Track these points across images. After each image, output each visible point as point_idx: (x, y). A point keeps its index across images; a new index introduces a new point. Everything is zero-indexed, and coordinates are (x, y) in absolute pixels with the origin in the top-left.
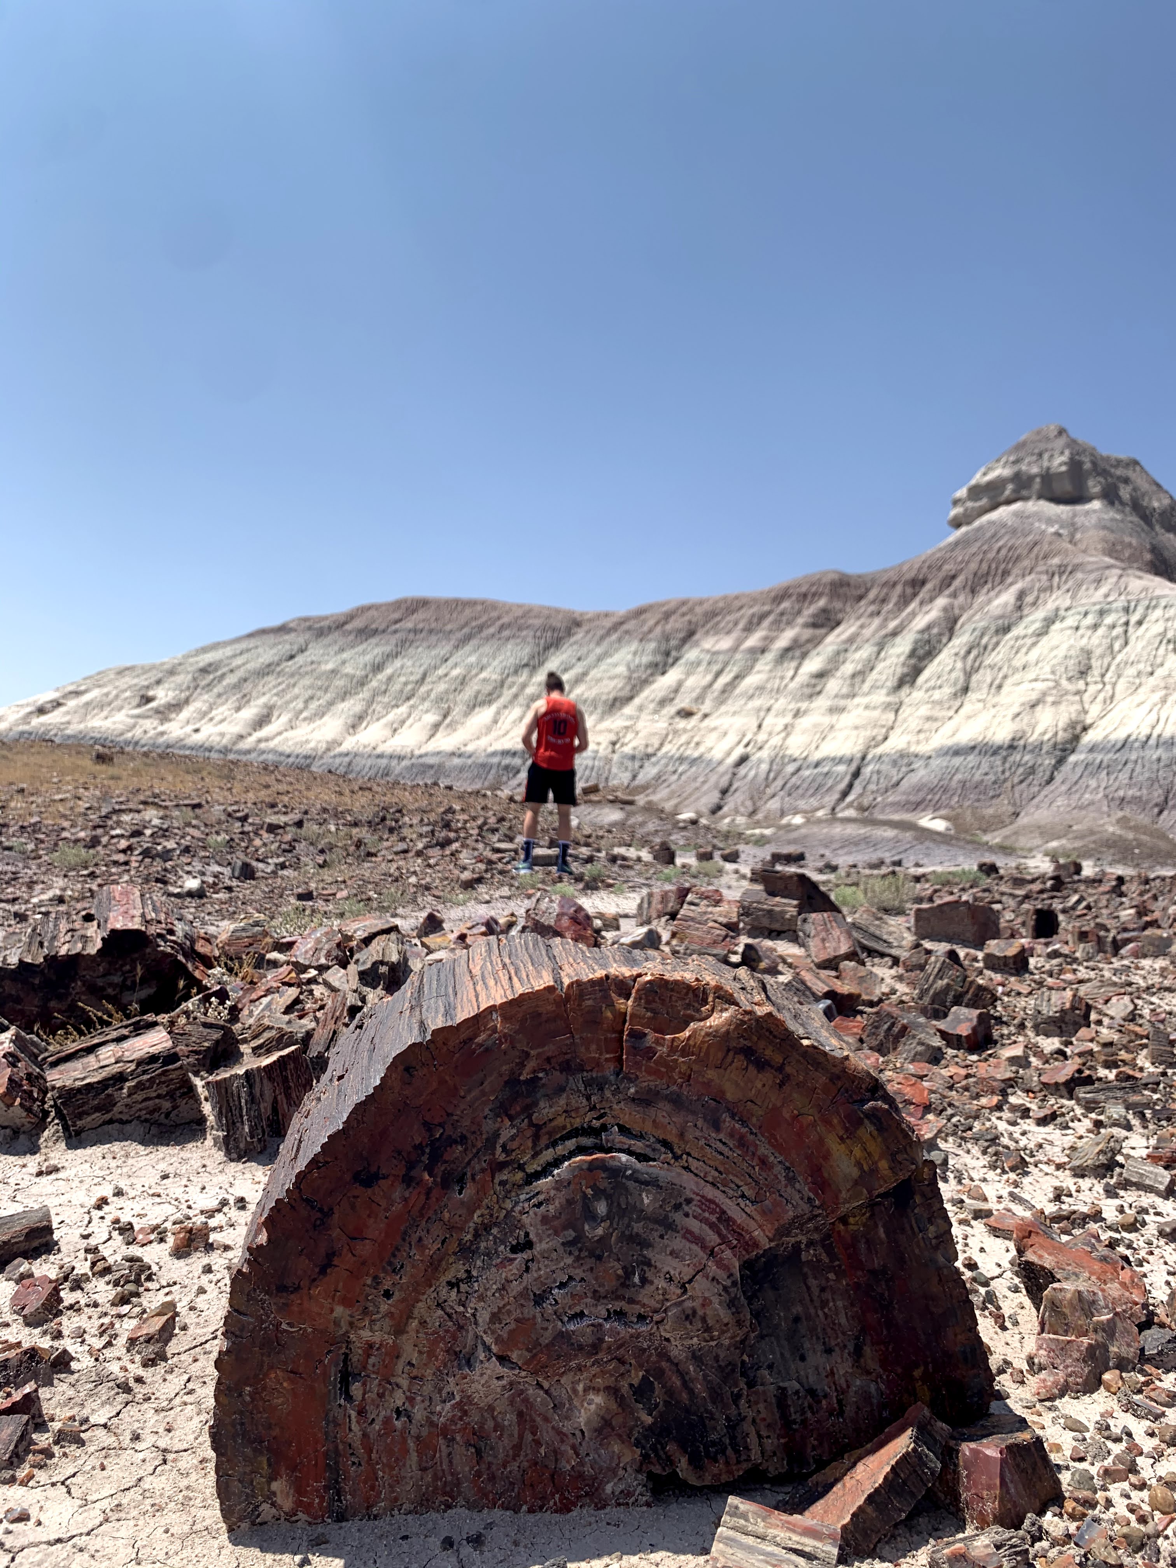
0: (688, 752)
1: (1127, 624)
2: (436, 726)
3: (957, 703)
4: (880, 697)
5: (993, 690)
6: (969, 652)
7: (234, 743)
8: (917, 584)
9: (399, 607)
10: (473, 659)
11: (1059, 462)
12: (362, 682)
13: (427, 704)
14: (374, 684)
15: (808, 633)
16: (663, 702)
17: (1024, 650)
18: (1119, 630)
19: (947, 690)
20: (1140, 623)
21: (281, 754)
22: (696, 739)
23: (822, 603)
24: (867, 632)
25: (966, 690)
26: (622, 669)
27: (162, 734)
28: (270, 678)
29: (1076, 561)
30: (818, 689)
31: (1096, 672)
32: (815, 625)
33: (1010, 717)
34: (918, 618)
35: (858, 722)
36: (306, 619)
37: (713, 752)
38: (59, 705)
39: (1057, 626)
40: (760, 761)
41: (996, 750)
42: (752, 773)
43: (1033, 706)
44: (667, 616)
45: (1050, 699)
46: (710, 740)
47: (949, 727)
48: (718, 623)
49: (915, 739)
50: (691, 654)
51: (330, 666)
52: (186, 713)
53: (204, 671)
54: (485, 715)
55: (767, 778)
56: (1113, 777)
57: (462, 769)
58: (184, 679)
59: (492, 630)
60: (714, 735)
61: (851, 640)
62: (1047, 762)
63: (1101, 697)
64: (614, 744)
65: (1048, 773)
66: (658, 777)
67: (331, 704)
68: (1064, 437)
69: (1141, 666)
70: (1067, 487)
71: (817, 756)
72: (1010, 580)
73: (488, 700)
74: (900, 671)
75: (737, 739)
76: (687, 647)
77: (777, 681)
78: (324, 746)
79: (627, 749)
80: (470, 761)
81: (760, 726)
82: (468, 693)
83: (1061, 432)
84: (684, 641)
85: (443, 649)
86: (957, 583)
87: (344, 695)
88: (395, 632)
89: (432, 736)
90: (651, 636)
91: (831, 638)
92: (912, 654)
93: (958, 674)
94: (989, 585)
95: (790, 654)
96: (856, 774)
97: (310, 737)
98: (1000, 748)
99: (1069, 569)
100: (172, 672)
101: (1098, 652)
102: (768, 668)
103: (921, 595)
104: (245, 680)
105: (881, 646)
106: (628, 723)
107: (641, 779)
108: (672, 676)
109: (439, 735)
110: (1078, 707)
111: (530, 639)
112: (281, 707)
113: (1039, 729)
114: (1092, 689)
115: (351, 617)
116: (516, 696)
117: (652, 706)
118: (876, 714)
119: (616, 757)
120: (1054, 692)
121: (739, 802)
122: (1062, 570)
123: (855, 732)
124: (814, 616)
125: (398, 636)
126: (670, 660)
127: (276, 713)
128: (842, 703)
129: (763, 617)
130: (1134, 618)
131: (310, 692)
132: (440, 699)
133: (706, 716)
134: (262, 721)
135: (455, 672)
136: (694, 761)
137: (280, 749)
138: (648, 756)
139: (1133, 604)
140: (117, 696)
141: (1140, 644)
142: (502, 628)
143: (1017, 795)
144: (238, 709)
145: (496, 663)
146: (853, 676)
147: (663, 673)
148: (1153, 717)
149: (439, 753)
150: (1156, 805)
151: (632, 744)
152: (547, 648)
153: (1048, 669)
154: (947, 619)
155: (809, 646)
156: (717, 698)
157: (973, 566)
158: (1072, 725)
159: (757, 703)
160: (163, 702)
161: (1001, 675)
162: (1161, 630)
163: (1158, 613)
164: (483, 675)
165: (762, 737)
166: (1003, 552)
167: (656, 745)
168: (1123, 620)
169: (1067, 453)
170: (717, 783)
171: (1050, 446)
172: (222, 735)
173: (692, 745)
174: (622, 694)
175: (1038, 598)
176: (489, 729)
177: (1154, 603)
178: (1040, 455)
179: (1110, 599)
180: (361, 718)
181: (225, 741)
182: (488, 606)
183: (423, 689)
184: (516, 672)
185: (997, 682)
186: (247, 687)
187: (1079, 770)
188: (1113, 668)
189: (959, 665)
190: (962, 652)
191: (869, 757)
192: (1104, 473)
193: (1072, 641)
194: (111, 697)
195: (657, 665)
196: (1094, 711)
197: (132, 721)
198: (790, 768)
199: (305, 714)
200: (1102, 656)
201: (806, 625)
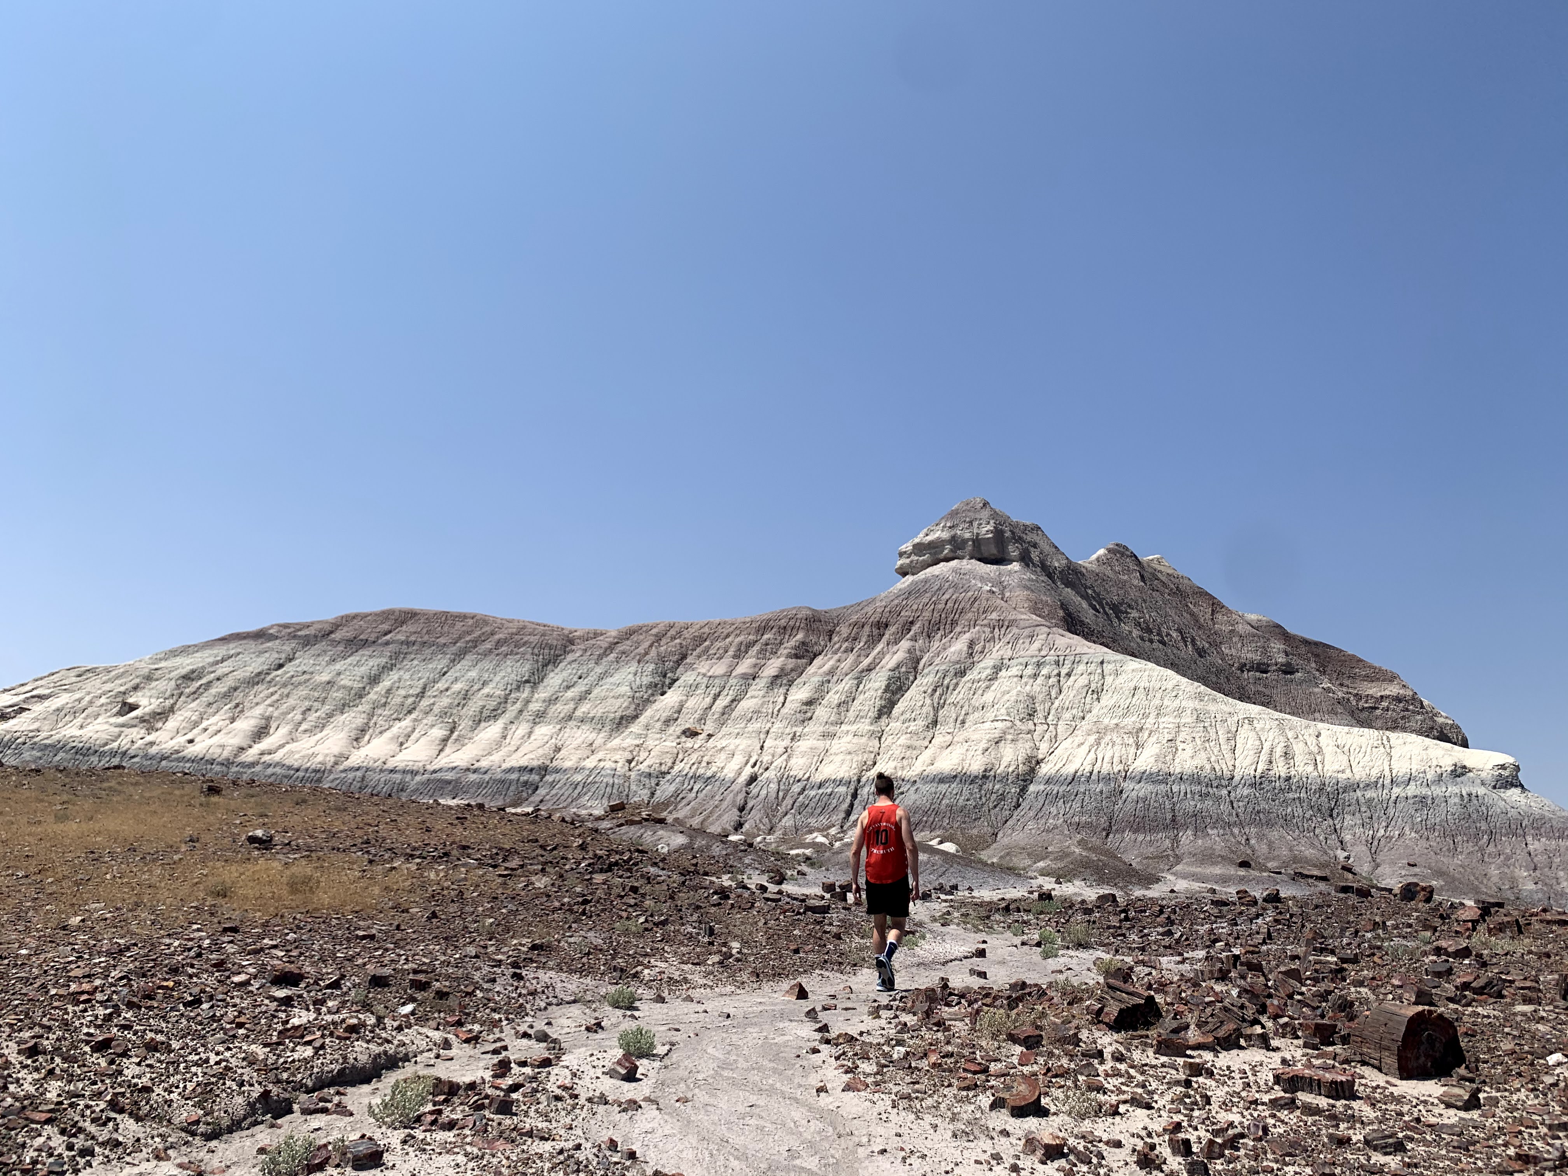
0: (701, 771)
1: (1059, 675)
2: (445, 740)
3: (930, 734)
4: (865, 726)
5: (958, 725)
6: (935, 691)
7: (236, 756)
8: (882, 626)
9: (387, 618)
10: (473, 674)
11: (986, 530)
12: (360, 695)
13: (430, 719)
14: (372, 696)
15: (792, 663)
16: (668, 722)
17: (980, 692)
18: (1053, 680)
19: (921, 723)
20: (1069, 675)
21: (290, 768)
22: (706, 759)
23: (800, 636)
24: (845, 665)
25: (935, 723)
26: (625, 689)
27: (152, 744)
28: (260, 687)
29: (1010, 617)
30: (809, 715)
31: (1041, 714)
32: (797, 656)
33: (980, 752)
34: (887, 657)
35: (850, 747)
36: (286, 626)
37: (725, 771)
38: (23, 710)
39: (1003, 673)
40: (769, 781)
41: (972, 780)
42: (764, 792)
43: (997, 743)
44: (659, 638)
45: (1009, 737)
46: (720, 760)
47: (926, 755)
48: (708, 649)
49: (899, 765)
50: (687, 677)
51: (325, 677)
52: (173, 723)
53: (188, 678)
54: (493, 730)
55: (777, 797)
56: (1068, 806)
57: (479, 785)
58: (166, 685)
59: (488, 645)
60: (723, 755)
61: (832, 672)
62: (1013, 790)
63: (1047, 737)
64: (630, 762)
65: (1015, 800)
66: (676, 794)
67: (330, 716)
68: (988, 509)
69: (1074, 711)
70: (993, 551)
71: (818, 778)
72: (958, 629)
73: (494, 715)
74: (878, 703)
75: (744, 760)
76: (681, 669)
77: (771, 706)
78: (333, 759)
79: (643, 767)
80: (487, 777)
81: (762, 747)
82: (473, 707)
83: (985, 504)
84: (678, 663)
85: (440, 663)
86: (915, 628)
87: (343, 707)
88: (387, 643)
89: (441, 751)
90: (647, 658)
91: (811, 669)
92: (887, 689)
93: (927, 709)
94: (941, 632)
95: (779, 682)
96: (855, 796)
97: (316, 750)
98: (976, 777)
99: (1006, 623)
100: (149, 678)
101: (1040, 697)
102: (762, 693)
103: (886, 636)
104: (235, 689)
105: (859, 680)
106: (637, 742)
107: (660, 796)
108: (672, 697)
109: (447, 750)
110: (1030, 744)
111: (528, 656)
112: (277, 718)
113: (1004, 763)
114: (1040, 729)
115: (336, 626)
116: (521, 712)
117: (658, 725)
118: (864, 740)
119: (633, 774)
120: (1012, 731)
121: (757, 818)
122: (1000, 624)
123: (849, 757)
124: (796, 648)
125: (391, 647)
126: (667, 681)
127: (274, 725)
128: (832, 729)
129: (750, 645)
130: (1064, 671)
131: (307, 704)
132: (444, 714)
133: (710, 736)
134: (261, 733)
135: (457, 687)
136: (708, 780)
137: (287, 762)
138: (663, 774)
139: (1061, 658)
140: (91, 702)
141: (1072, 694)
142: (499, 644)
143: (993, 818)
144: (233, 720)
145: (497, 678)
146: (839, 705)
147: (663, 694)
148: (1092, 755)
149: (454, 768)
150: (1104, 829)
151: (648, 763)
152: (545, 665)
153: (1003, 711)
154: (911, 659)
155: (793, 674)
156: (719, 719)
157: (927, 614)
158: (1029, 759)
159: (755, 726)
160: (147, 710)
161: (963, 712)
162: (1086, 682)
163: (1081, 668)
164: (486, 690)
165: (766, 758)
166: (950, 604)
167: (669, 764)
168: (1056, 672)
169: (992, 522)
170: (734, 801)
171: (978, 516)
172: (223, 746)
173: (704, 764)
174: (627, 713)
175: (984, 647)
176: (499, 744)
177: (1077, 659)
178: (971, 522)
179: (1043, 653)
180: (363, 731)
181: (226, 754)
182: (481, 621)
183: (425, 703)
184: (518, 688)
185: (961, 718)
186: (239, 696)
187: (1041, 799)
188: (1053, 712)
189: (928, 701)
190: (930, 691)
191: (864, 779)
192: (1020, 540)
193: (1019, 688)
194: (84, 703)
195: (656, 685)
196: (1044, 747)
197: (117, 730)
198: (797, 788)
199: (304, 726)
200: (1043, 702)
201: (789, 656)
